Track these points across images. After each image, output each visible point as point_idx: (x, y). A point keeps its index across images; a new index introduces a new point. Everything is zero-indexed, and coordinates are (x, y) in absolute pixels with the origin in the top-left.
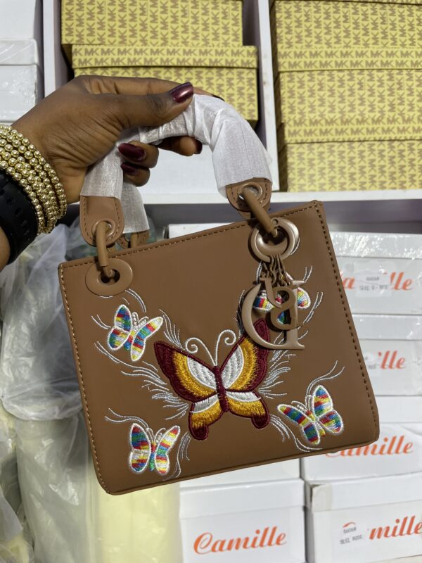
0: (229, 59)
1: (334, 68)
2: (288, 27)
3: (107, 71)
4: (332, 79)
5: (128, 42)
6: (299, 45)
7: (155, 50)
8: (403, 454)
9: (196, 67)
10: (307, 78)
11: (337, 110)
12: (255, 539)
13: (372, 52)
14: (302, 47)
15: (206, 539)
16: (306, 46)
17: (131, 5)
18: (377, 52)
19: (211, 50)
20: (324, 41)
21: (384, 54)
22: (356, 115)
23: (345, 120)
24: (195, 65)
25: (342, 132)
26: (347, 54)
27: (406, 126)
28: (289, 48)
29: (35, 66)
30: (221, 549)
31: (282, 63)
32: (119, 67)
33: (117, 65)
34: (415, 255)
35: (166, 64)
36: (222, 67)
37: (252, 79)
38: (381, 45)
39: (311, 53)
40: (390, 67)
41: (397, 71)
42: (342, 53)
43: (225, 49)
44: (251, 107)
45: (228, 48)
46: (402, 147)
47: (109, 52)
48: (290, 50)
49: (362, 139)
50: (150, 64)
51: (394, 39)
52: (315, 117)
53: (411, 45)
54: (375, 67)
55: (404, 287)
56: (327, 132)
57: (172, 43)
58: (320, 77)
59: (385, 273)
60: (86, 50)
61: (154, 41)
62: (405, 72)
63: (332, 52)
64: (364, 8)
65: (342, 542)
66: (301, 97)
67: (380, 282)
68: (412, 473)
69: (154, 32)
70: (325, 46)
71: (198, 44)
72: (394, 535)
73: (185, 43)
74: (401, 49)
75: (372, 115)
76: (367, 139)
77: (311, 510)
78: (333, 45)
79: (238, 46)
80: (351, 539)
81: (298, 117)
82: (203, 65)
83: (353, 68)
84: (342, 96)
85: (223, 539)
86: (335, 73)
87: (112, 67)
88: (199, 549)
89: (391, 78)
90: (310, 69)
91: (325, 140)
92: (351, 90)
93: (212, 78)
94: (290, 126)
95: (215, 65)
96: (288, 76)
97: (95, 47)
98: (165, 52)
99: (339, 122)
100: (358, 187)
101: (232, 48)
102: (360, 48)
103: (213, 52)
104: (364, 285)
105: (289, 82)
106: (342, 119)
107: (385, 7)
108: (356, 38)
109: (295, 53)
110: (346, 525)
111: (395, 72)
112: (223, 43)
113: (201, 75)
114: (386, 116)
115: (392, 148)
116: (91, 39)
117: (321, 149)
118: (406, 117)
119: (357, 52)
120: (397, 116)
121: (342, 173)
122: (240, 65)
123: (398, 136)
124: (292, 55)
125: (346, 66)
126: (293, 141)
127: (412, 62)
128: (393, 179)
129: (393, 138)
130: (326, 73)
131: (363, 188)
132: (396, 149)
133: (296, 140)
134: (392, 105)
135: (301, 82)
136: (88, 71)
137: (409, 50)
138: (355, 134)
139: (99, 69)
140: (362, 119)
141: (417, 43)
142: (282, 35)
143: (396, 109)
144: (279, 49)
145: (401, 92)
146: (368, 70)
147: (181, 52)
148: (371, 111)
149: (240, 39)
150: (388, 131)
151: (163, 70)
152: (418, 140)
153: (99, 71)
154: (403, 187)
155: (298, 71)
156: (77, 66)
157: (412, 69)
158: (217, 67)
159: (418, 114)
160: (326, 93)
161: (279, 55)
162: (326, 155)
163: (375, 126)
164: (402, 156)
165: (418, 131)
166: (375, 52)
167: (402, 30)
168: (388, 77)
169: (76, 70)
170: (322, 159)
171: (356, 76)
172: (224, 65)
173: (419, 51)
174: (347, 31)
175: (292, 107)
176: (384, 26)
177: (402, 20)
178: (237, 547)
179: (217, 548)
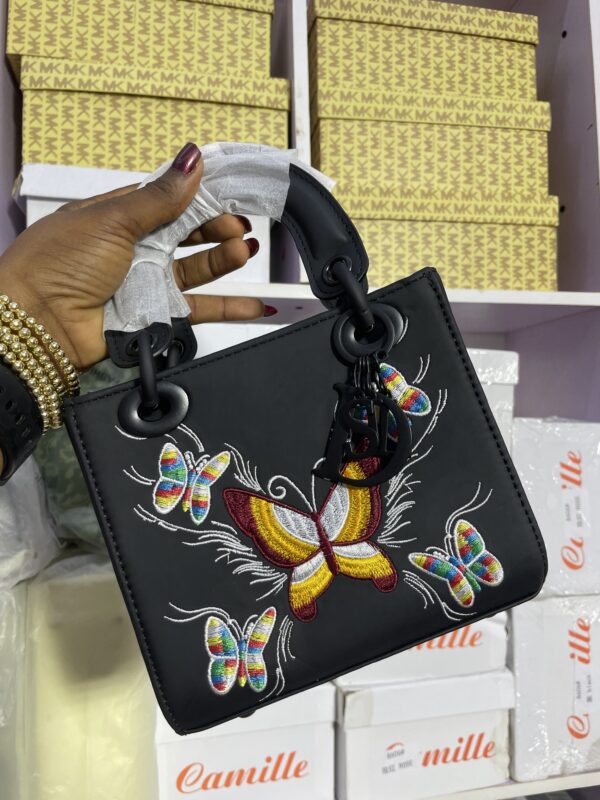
0: (250, 94)
1: (394, 119)
2: (334, 57)
3: (72, 96)
4: (390, 134)
5: (104, 58)
6: (348, 84)
7: (143, 73)
8: (469, 648)
9: (202, 102)
10: (356, 130)
11: (396, 176)
12: (265, 770)
13: (445, 101)
14: (351, 87)
15: (195, 771)
16: (357, 85)
17: (110, 6)
18: (452, 101)
19: (224, 80)
20: (381, 81)
21: (461, 104)
22: (420, 185)
23: (405, 191)
24: (202, 98)
25: (402, 206)
26: (411, 101)
27: (486, 204)
28: (333, 86)
30: (215, 785)
31: (323, 106)
32: (89, 92)
33: (87, 89)
34: (492, 378)
35: (160, 94)
36: (239, 105)
37: (282, 125)
38: (458, 92)
39: (363, 95)
40: (468, 123)
41: (478, 129)
42: (404, 98)
43: (244, 80)
45: (248, 78)
46: (479, 233)
47: (75, 69)
48: (335, 88)
49: (428, 218)
50: (136, 92)
51: (475, 84)
52: (366, 184)
53: (497, 94)
54: (448, 122)
56: (381, 206)
57: (169, 65)
58: (375, 130)
60: (42, 65)
61: (143, 60)
62: (487, 131)
63: (391, 96)
64: (438, 39)
65: (385, 771)
66: (348, 155)
68: (481, 673)
69: (143, 46)
70: (383, 88)
71: (207, 69)
72: (455, 759)
73: (188, 65)
74: (484, 99)
75: (442, 186)
76: (434, 218)
77: (343, 727)
78: (393, 87)
79: (264, 77)
80: (397, 767)
81: (342, 181)
82: (212, 99)
83: (418, 120)
84: (403, 158)
85: (219, 772)
86: (395, 125)
87: (79, 92)
88: (184, 787)
89: (469, 138)
90: (361, 117)
91: (379, 216)
92: (416, 150)
93: (225, 119)
95: (230, 101)
96: (331, 125)
97: (55, 62)
98: (158, 76)
99: (398, 192)
101: (254, 79)
102: (430, 94)
103: (227, 83)
105: (332, 133)
106: (402, 189)
107: (466, 39)
108: (425, 80)
109: (342, 93)
110: (391, 747)
111: (474, 130)
112: (243, 72)
113: (210, 113)
114: (461, 189)
115: (466, 232)
116: (50, 49)
117: (373, 229)
118: (487, 192)
119: (425, 99)
120: (475, 190)
122: (264, 103)
123: (476, 217)
124: (337, 95)
125: (389, 116)
127: (497, 118)
128: (467, 274)
129: (468, 219)
130: (383, 124)
132: (472, 235)
134: (468, 175)
135: (348, 134)
136: (44, 95)
137: (495, 102)
138: (419, 211)
139: (61, 93)
140: (429, 191)
141: (505, 93)
142: (324, 66)
143: (474, 181)
144: (320, 87)
145: (481, 158)
146: (438, 124)
147: (181, 78)
148: (441, 181)
149: (267, 68)
150: (463, 209)
151: (155, 102)
152: (501, 224)
153: (60, 97)
154: (479, 286)
155: (345, 119)
156: (28, 86)
157: (496, 128)
158: (233, 104)
159: (502, 189)
160: (382, 152)
161: (319, 94)
162: (379, 238)
163: (446, 202)
164: (480, 245)
165: (502, 211)
166: (449, 101)
167: (487, 73)
168: (465, 137)
169: (26, 92)
170: (374, 241)
171: (422, 131)
172: (243, 101)
173: (508, 103)
174: (413, 69)
175: (335, 167)
176: (463, 66)
177: (488, 60)
178: (238, 783)
179: (210, 784)
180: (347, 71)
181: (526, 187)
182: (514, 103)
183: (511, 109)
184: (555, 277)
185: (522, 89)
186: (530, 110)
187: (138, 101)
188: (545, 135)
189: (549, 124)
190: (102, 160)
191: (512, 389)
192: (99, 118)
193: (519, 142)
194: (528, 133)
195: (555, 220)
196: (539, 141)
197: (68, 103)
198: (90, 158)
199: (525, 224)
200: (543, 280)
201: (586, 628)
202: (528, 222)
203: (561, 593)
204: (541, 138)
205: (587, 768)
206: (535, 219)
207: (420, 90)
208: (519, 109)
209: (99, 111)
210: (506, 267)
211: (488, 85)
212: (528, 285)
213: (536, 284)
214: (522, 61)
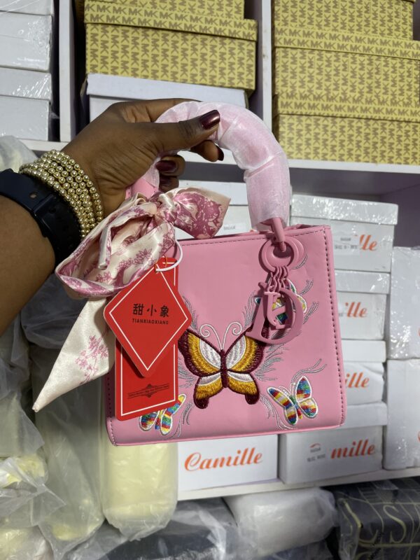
1: (323, 49)
2: (285, 6)
3: (118, 29)
4: (321, 59)
5: (138, 3)
6: (294, 24)
7: (164, 14)
8: (361, 388)
9: (201, 34)
10: (299, 55)
11: (324, 87)
12: (237, 458)
13: (356, 38)
14: (296, 26)
15: (195, 458)
16: (300, 25)
18: (361, 38)
19: (216, 20)
20: (315, 23)
21: (366, 40)
22: (339, 93)
23: (330, 97)
24: (201, 32)
25: (327, 108)
26: (335, 37)
27: (381, 107)
28: (285, 25)
29: (50, 17)
30: (208, 467)
31: (278, 38)
32: (128, 26)
33: (128, 24)
34: (380, 221)
35: (175, 28)
36: (225, 37)
37: (252, 51)
38: (364, 32)
39: (304, 32)
40: (371, 53)
41: (376, 57)
42: (330, 35)
43: (228, 20)
44: (250, 77)
45: (231, 19)
46: (376, 126)
47: (120, 10)
48: (286, 27)
49: (344, 116)
50: (159, 27)
51: (375, 27)
52: (304, 92)
53: (388, 34)
54: (358, 52)
55: (371, 248)
56: (314, 107)
57: (179, 9)
58: (311, 56)
59: (356, 235)
60: (98, 7)
61: (163, 5)
62: (383, 59)
63: (322, 33)
65: (309, 460)
66: (293, 73)
67: (351, 243)
70: (316, 28)
71: (204, 12)
72: (350, 455)
73: (192, 9)
74: (381, 37)
75: (353, 94)
76: (348, 116)
78: (323, 27)
79: (240, 18)
80: (316, 458)
81: (290, 90)
82: (208, 32)
83: (339, 50)
84: (328, 75)
85: (209, 458)
86: (324, 53)
87: (123, 26)
88: (189, 467)
89: (370, 64)
90: (302, 47)
91: (312, 114)
92: (337, 70)
93: (216, 46)
94: (283, 98)
95: (219, 34)
96: (283, 52)
97: (107, 5)
98: (173, 16)
99: (325, 98)
100: (338, 159)
101: (235, 19)
102: (346, 33)
103: (218, 22)
104: (338, 244)
105: (284, 57)
106: (327, 95)
108: (343, 23)
110: (313, 446)
111: (374, 58)
112: (226, 14)
113: (206, 42)
114: (365, 97)
115: (368, 125)
117: (308, 122)
118: (381, 100)
119: (343, 36)
120: (373, 98)
121: (325, 145)
122: (242, 36)
123: (374, 115)
124: (287, 32)
125: (334, 48)
126: (285, 112)
127: (389, 50)
128: (367, 153)
129: (369, 117)
130: (316, 52)
131: (342, 160)
132: (371, 127)
133: (288, 112)
134: (370, 87)
135: (294, 58)
136: (100, 27)
137: (388, 39)
138: (338, 110)
139: (110, 26)
140: (345, 98)
141: (393, 34)
142: (279, 12)
143: (373, 92)
144: (276, 26)
145: (378, 77)
146: (352, 53)
147: (188, 18)
148: (353, 91)
149: (242, 12)
150: (366, 110)
151: (171, 34)
152: (390, 121)
153: (110, 29)
154: (374, 161)
155: (292, 48)
156: (89, 21)
157: (388, 57)
158: (221, 36)
159: (391, 97)
160: (315, 71)
161: (275, 31)
162: (312, 127)
163: (355, 105)
164: (376, 134)
165: (391, 112)
166: (358, 38)
167: (382, 20)
168: (368, 62)
169: (88, 25)
170: (308, 130)
171: (341, 57)
172: (227, 34)
173: (396, 41)
174: (335, 16)
175: (284, 80)
176: (367, 15)
177: (383, 11)
178: (221, 465)
179: (204, 466)
180: (294, 16)
181: (406, 96)
182: (400, 41)
183: (397, 44)
185: (404, 32)
186: (409, 46)
187: (160, 33)
188: (418, 63)
190: (137, 72)
191: (393, 227)
192: (136, 44)
193: (402, 67)
194: (408, 61)
196: (415, 67)
197: (115, 33)
198: (130, 71)
199: (405, 121)
200: (415, 158)
202: (407, 120)
203: (418, 356)
204: (416, 65)
206: (411, 118)
207: (340, 30)
208: (403, 45)
209: (135, 39)
210: (391, 149)
211: (383, 28)
212: (405, 161)
213: (410, 161)
214: (405, 13)
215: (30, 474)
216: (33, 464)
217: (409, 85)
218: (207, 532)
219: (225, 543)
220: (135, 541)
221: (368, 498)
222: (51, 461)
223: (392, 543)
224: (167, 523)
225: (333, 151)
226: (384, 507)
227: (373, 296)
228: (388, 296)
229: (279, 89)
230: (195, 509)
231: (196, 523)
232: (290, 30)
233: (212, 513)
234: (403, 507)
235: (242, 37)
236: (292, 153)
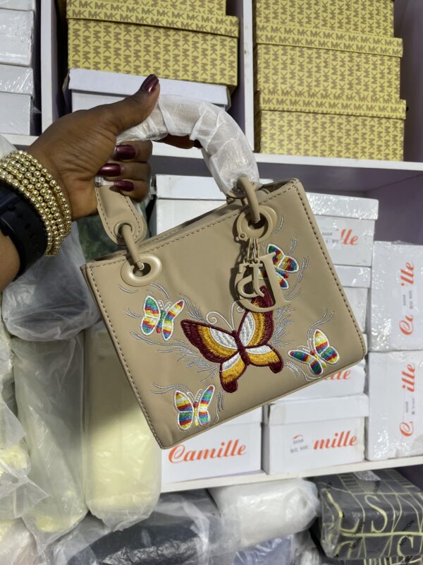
1: (305, 46)
2: (267, 3)
3: (100, 24)
4: (302, 55)
6: (275, 21)
7: (146, 10)
8: (343, 380)
9: (183, 30)
10: (281, 52)
11: (305, 84)
12: (221, 450)
13: (337, 35)
14: (278, 23)
15: (179, 450)
16: (282, 22)
18: (341, 35)
19: (197, 16)
20: (297, 20)
21: (347, 37)
22: (320, 90)
23: (311, 93)
24: (183, 28)
25: (309, 104)
26: (316, 34)
27: (361, 103)
28: (267, 22)
29: (32, 13)
30: (192, 459)
31: (260, 35)
32: (111, 22)
33: (110, 19)
34: (362, 216)
35: (157, 24)
36: (207, 33)
37: (234, 47)
38: (345, 29)
39: (285, 29)
40: (351, 50)
41: (357, 54)
42: (312, 32)
43: (210, 16)
44: (232, 73)
45: (212, 16)
46: (356, 122)
47: (102, 6)
48: (268, 24)
49: (325, 112)
50: (141, 23)
51: (356, 25)
52: (286, 88)
53: (369, 32)
54: (339, 49)
55: (352, 242)
56: (295, 103)
57: (162, 5)
58: (292, 53)
59: (337, 230)
60: (80, 3)
62: (363, 56)
63: (303, 30)
66: (275, 69)
67: (332, 237)
68: (349, 395)
70: (298, 25)
71: (186, 9)
72: (333, 446)
73: (174, 6)
74: (361, 35)
75: (334, 91)
76: (329, 112)
77: (268, 425)
78: (304, 25)
79: (222, 15)
80: (299, 449)
81: (272, 86)
82: (190, 28)
83: (320, 47)
84: (310, 72)
85: (193, 450)
86: (305, 50)
87: (105, 21)
88: (173, 460)
89: (351, 61)
90: (284, 44)
91: (294, 110)
92: (318, 67)
93: (198, 42)
94: (265, 94)
95: (201, 30)
96: (265, 48)
98: (155, 12)
99: (306, 94)
100: (319, 154)
101: (216, 16)
102: (327, 30)
103: (199, 18)
105: (265, 53)
106: (309, 91)
108: (324, 20)
110: (296, 438)
111: (355, 55)
112: (208, 11)
114: (346, 94)
115: (349, 122)
117: (290, 118)
118: (362, 96)
119: (324, 33)
120: (354, 95)
121: (307, 141)
123: (355, 112)
124: (269, 29)
126: (267, 108)
127: (369, 47)
128: (348, 149)
129: (350, 114)
130: (298, 49)
131: (323, 156)
132: (352, 124)
133: (270, 108)
134: (351, 84)
135: (275, 54)
136: (82, 22)
137: (368, 37)
138: (319, 107)
139: (92, 22)
140: (326, 94)
141: (374, 31)
142: (261, 9)
143: (354, 88)
144: (258, 23)
145: (359, 73)
146: (333, 50)
147: (170, 14)
148: (333, 88)
149: (224, 9)
150: (347, 106)
151: (153, 30)
152: (370, 117)
153: (92, 24)
154: (355, 156)
155: (273, 45)
156: (72, 17)
157: (369, 54)
158: (203, 33)
159: (371, 94)
160: (296, 67)
161: (257, 28)
162: (294, 123)
163: (336, 102)
164: (356, 130)
165: (371, 108)
166: (339, 35)
167: (363, 18)
168: (349, 59)
169: (70, 21)
170: (290, 126)
171: (322, 54)
172: (209, 31)
173: (376, 38)
174: (317, 13)
175: (267, 77)
176: (348, 13)
177: (364, 9)
178: (205, 457)
179: (188, 458)
180: (275, 13)
181: (386, 93)
182: (380, 38)
183: (378, 42)
184: (402, 152)
187: (142, 29)
188: (399, 60)
189: (402, 52)
190: (119, 67)
191: (373, 223)
192: (118, 39)
193: (382, 64)
194: (388, 58)
195: (403, 115)
196: (395, 64)
197: (97, 28)
198: (112, 66)
199: (385, 118)
200: (395, 154)
201: (412, 370)
202: (387, 116)
203: (398, 349)
204: (396, 62)
205: (411, 454)
206: (391, 114)
207: (321, 27)
208: (383, 42)
209: (117, 35)
210: (372, 145)
211: (363, 26)
212: (385, 157)
213: (390, 157)
214: (385, 11)
215: (12, 466)
216: (15, 456)
217: (389, 82)
218: (190, 522)
219: (208, 533)
220: (118, 531)
221: (350, 489)
222: (34, 453)
223: (374, 532)
224: (150, 513)
225: (315, 147)
226: (366, 498)
227: (355, 290)
228: (369, 290)
229: (261, 85)
230: (180, 501)
231: (180, 514)
232: (272, 27)
233: (196, 505)
234: (384, 497)
235: (223, 33)
236: (274, 149)
